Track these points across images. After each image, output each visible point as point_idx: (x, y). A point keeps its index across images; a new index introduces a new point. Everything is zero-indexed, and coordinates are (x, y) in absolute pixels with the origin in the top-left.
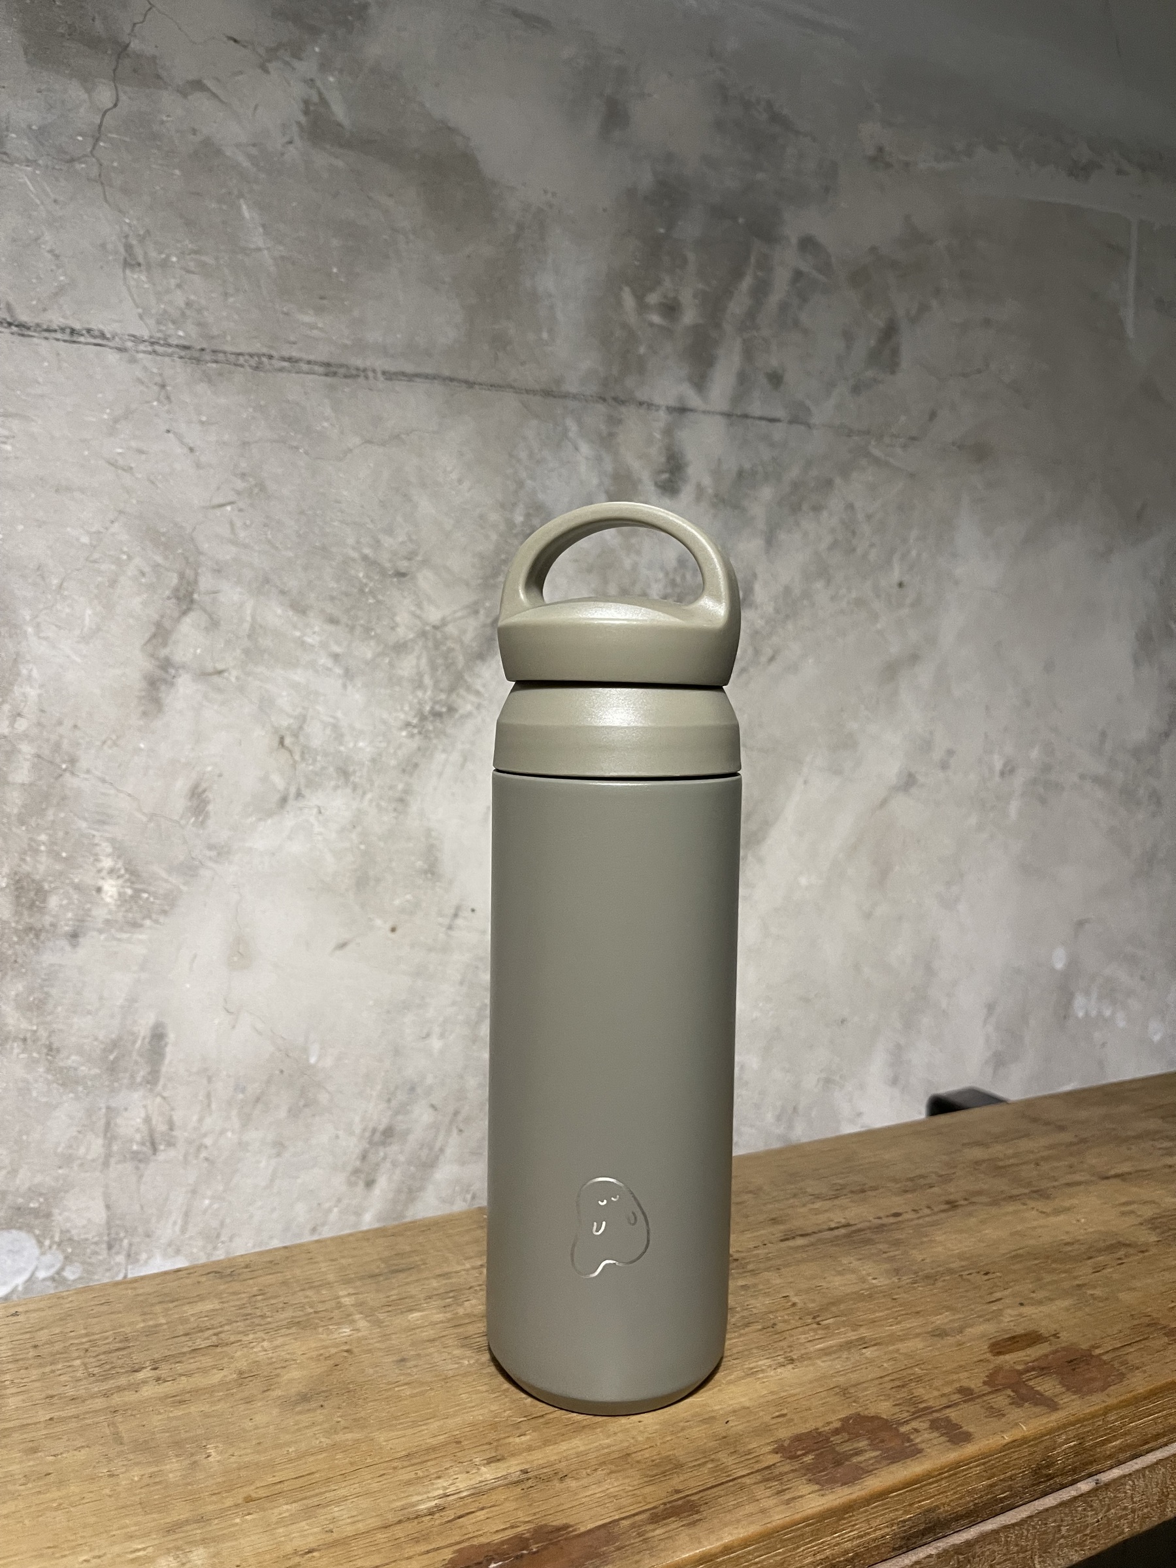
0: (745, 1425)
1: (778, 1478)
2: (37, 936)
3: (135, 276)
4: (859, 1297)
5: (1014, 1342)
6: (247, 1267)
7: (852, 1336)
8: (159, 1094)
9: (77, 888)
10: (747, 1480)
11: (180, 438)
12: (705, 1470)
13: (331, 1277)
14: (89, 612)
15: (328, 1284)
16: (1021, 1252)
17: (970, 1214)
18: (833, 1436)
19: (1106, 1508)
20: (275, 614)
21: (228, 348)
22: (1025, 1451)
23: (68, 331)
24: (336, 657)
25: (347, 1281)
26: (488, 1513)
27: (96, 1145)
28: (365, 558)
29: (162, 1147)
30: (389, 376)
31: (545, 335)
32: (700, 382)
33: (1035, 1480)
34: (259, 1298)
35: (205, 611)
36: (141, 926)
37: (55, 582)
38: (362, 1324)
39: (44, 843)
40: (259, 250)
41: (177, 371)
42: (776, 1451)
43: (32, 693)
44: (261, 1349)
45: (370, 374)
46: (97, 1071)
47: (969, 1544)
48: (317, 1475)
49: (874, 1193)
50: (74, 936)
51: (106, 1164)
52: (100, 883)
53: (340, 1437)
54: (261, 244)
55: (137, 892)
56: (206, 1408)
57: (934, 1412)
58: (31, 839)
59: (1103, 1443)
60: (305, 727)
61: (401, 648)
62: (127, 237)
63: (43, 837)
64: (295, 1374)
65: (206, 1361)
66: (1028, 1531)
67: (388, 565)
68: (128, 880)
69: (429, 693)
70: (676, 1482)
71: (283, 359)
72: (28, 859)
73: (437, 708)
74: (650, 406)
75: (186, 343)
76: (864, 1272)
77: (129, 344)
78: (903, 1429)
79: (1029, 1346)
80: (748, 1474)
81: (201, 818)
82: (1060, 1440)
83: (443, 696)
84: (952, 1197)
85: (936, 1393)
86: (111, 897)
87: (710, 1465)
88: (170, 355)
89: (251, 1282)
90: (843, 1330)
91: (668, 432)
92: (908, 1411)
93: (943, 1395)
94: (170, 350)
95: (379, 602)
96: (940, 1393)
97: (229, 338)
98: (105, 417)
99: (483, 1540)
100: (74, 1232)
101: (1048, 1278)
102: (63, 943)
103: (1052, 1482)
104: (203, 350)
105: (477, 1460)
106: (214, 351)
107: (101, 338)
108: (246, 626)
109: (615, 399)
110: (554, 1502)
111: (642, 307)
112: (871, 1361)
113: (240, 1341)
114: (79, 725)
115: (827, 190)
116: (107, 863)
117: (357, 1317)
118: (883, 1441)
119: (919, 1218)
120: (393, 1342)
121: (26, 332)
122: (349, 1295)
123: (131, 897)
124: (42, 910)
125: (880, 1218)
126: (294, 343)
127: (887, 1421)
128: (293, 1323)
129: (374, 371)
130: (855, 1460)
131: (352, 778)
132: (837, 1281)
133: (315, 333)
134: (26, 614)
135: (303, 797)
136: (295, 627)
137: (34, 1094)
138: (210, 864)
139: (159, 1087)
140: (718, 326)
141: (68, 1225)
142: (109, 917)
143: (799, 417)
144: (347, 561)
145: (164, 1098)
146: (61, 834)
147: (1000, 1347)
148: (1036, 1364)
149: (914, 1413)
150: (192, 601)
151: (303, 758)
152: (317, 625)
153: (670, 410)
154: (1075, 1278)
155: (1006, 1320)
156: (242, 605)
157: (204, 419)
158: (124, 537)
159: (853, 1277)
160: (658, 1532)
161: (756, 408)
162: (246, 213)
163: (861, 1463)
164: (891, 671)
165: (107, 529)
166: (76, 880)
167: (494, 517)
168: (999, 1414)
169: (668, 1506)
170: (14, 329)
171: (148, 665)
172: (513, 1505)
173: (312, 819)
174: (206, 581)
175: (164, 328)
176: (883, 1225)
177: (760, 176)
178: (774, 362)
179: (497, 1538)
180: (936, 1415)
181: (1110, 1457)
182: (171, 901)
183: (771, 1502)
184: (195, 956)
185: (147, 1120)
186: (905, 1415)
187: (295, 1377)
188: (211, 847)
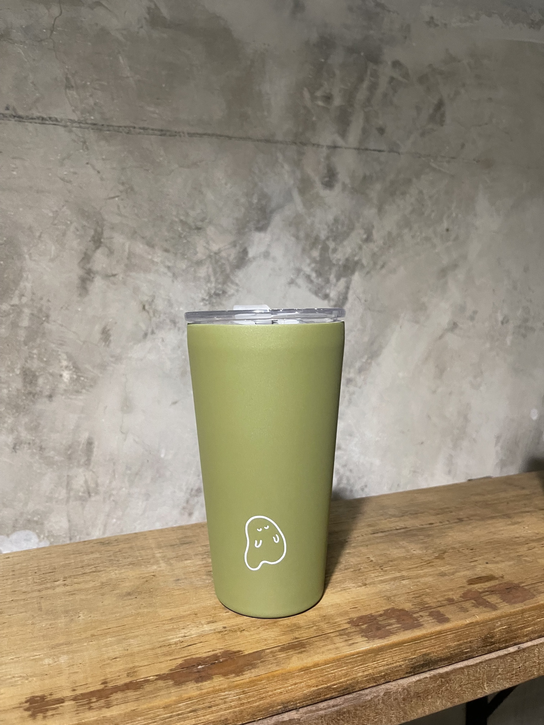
0: (335, 611)
1: (348, 634)
2: (34, 396)
3: (71, 92)
4: (405, 558)
5: (480, 580)
6: (116, 540)
7: (398, 575)
8: (91, 470)
9: (52, 375)
10: (332, 635)
11: (93, 167)
12: (312, 629)
13: (153, 546)
14: (53, 248)
15: (152, 548)
16: (491, 540)
17: (469, 524)
18: (378, 617)
19: (524, 661)
20: (140, 248)
21: (114, 124)
22: (478, 629)
23: (41, 118)
24: (169, 268)
25: (159, 547)
26: (203, 644)
27: (63, 493)
28: (181, 221)
29: (93, 494)
30: (191, 135)
31: (266, 113)
32: (343, 134)
33: (484, 644)
34: (119, 553)
35: (107, 247)
36: (81, 392)
37: (38, 234)
38: (163, 565)
39: (36, 354)
40: (128, 77)
41: (91, 135)
42: (349, 623)
43: (29, 285)
44: (114, 574)
45: (181, 134)
46: (63, 459)
47: (447, 673)
48: (127, 626)
49: (421, 515)
50: (50, 397)
51: (68, 501)
52: (62, 372)
53: (140, 611)
54: (129, 74)
55: (79, 377)
56: (83, 597)
57: (432, 608)
58: (30, 352)
59: (522, 628)
60: (155, 301)
61: (199, 263)
62: (67, 74)
63: (35, 351)
64: (127, 584)
65: (88, 578)
66: (480, 669)
67: (192, 224)
68: (74, 372)
69: (213, 285)
70: (296, 634)
71: (140, 128)
72: (28, 361)
73: (218, 292)
74: (319, 146)
75: (94, 122)
76: (410, 548)
77: (69, 124)
78: (415, 615)
79: (487, 581)
80: (333, 632)
81: (107, 343)
82: (497, 625)
83: (220, 286)
84: (461, 517)
85: (435, 600)
86: (67, 379)
87: (315, 628)
88: (88, 128)
89: (116, 547)
90: (393, 572)
91: (328, 158)
92: (419, 608)
93: (438, 601)
94: (87, 126)
95: (188, 242)
96: (437, 600)
97: (114, 119)
98: (59, 158)
99: (198, 656)
100: (54, 532)
101: (502, 552)
102: (45, 400)
103: (493, 646)
104: (103, 125)
105: (203, 622)
106: (108, 126)
107: (55, 121)
108: (126, 254)
109: (301, 143)
110: (236, 641)
111: (313, 98)
112: (404, 586)
113: (105, 570)
114: (50, 300)
115: (406, 38)
116: (65, 363)
117: (161, 562)
118: (403, 620)
119: (442, 525)
120: (175, 572)
121: (21, 119)
122: (160, 553)
123: (76, 379)
124: (36, 385)
125: (422, 525)
126: (145, 121)
127: (407, 612)
128: (131, 564)
129: (183, 133)
130: (388, 628)
131: (177, 325)
132: (395, 551)
133: (156, 116)
134: (25, 249)
135: (155, 333)
136: (149, 254)
137: (34, 468)
138: (113, 364)
139: (91, 467)
140: (352, 106)
141: (52, 529)
142: (65, 388)
143: (393, 149)
144: (172, 223)
145: (93, 472)
146: (43, 350)
147: (472, 582)
148: (490, 589)
149: (421, 609)
150: (101, 242)
151: (154, 315)
152: (160, 253)
153: (329, 147)
154: (517, 552)
155: (478, 570)
156: (124, 244)
157: (104, 157)
158: (68, 212)
159: (403, 550)
160: (282, 655)
161: (372, 145)
162: (121, 61)
163: (390, 629)
164: (443, 272)
165: (60, 209)
166: (51, 371)
167: (243, 200)
168: (466, 610)
169: (291, 644)
170: (16, 118)
171: (81, 272)
172: (215, 641)
173: (159, 344)
174: (107, 233)
175: (84, 116)
176: (424, 528)
177: (372, 32)
178: (381, 122)
179: (205, 655)
180: (432, 610)
181: (526, 636)
182: (94, 381)
183: (342, 644)
184: (107, 407)
185: (86, 482)
186: (417, 609)
187: (127, 586)
188: (112, 356)
